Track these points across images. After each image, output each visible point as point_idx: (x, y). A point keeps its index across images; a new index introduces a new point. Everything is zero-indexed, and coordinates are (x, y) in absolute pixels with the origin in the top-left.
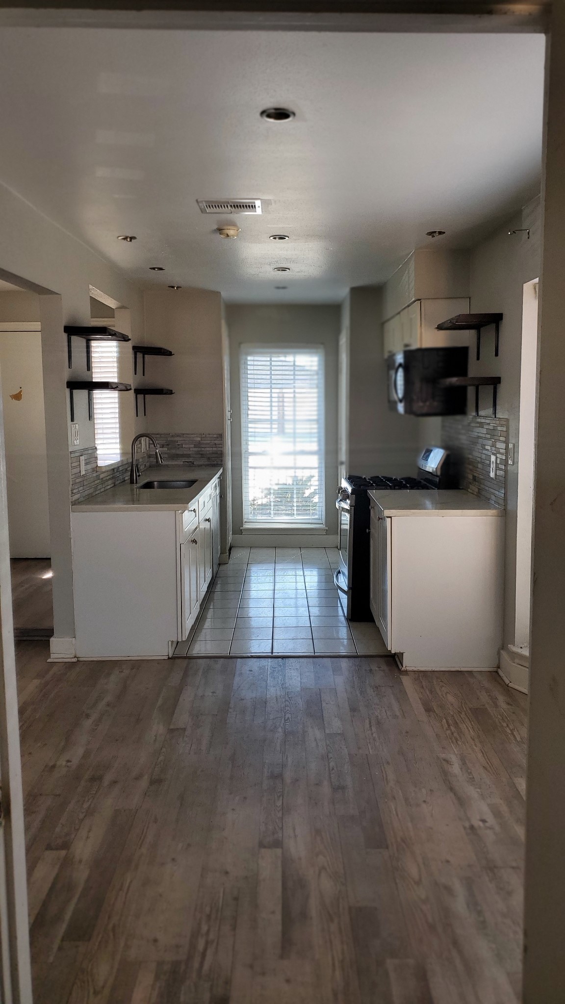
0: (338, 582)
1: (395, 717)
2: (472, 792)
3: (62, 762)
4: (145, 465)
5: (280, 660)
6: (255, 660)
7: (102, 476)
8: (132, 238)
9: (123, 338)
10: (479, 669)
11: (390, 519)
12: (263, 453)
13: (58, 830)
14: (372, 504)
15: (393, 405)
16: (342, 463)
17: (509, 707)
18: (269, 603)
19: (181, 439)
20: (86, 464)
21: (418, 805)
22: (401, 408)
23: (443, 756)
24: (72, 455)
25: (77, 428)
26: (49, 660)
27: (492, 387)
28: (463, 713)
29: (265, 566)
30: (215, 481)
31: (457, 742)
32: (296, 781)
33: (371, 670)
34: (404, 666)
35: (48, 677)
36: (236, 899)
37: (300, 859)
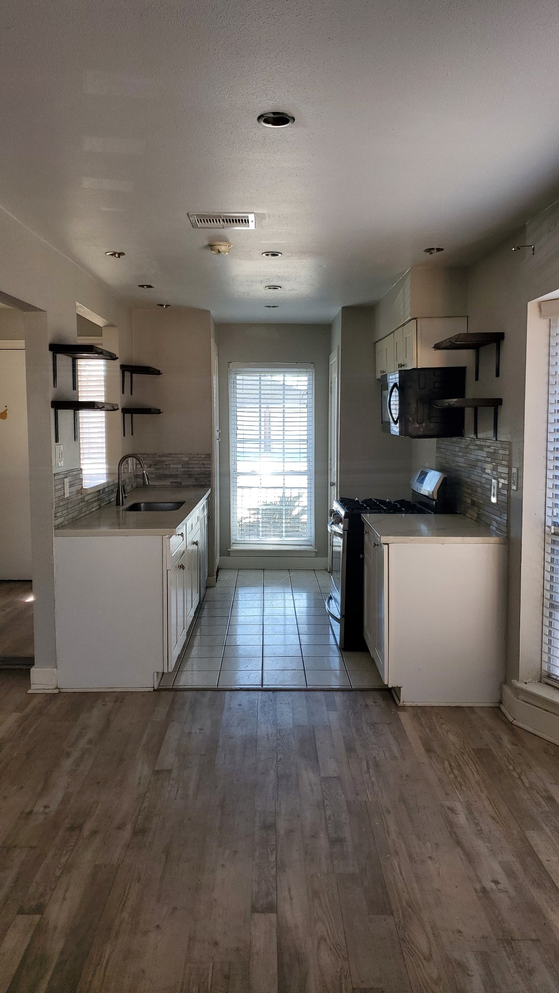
0: (329, 608)
1: (394, 758)
2: (481, 846)
3: (39, 808)
4: (132, 486)
5: (270, 693)
6: (244, 693)
7: (86, 498)
8: (120, 254)
9: (110, 357)
10: (480, 705)
11: (387, 546)
12: (253, 474)
13: (32, 890)
14: (366, 529)
15: (386, 426)
16: (333, 484)
17: (514, 747)
18: (257, 629)
19: (169, 459)
20: (71, 486)
21: (423, 862)
22: (395, 429)
23: (448, 803)
24: (57, 477)
25: (62, 449)
26: (29, 692)
27: (493, 408)
28: (466, 755)
29: (253, 590)
30: (203, 502)
31: (461, 787)
32: (290, 832)
33: (366, 706)
34: (401, 701)
35: (28, 710)
36: (227, 977)
37: (297, 927)
